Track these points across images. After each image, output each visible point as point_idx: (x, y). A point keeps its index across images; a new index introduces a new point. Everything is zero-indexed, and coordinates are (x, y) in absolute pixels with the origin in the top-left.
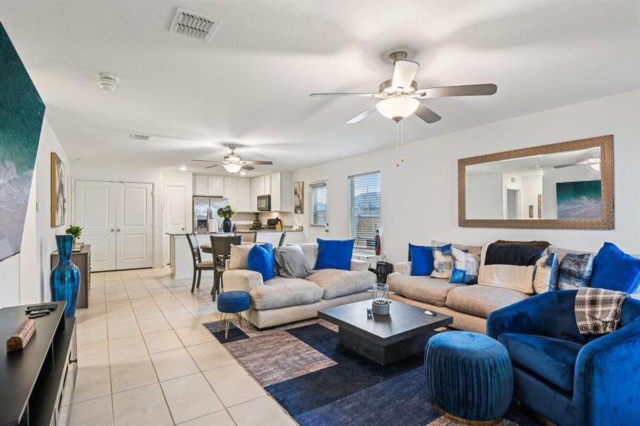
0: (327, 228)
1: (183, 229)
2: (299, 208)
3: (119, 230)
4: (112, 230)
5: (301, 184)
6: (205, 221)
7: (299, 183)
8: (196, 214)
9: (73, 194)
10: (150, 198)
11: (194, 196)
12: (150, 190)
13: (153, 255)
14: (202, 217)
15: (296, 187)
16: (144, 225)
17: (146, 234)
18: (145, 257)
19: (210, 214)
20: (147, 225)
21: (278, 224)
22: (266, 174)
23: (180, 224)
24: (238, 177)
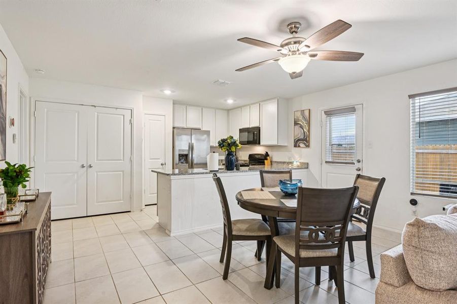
0: (357, 165)
1: (162, 165)
2: (303, 141)
3: (90, 166)
4: (83, 166)
5: (307, 113)
6: (186, 156)
7: (303, 111)
8: (177, 148)
9: (33, 118)
10: (128, 126)
11: (173, 128)
12: (128, 118)
13: (131, 195)
14: (183, 150)
15: (297, 117)
16: (121, 160)
17: (123, 171)
18: (122, 199)
19: (191, 148)
20: (124, 160)
21: (267, 159)
22: (252, 104)
23: (159, 159)
24: (216, 108)
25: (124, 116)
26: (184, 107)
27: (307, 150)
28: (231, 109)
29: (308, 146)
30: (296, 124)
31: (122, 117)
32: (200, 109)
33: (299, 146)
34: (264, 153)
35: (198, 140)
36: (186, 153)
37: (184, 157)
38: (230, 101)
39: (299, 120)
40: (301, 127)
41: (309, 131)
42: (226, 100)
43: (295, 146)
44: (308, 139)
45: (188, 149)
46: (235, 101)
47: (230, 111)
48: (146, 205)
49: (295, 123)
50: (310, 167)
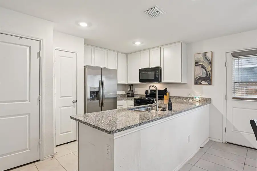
1: (73, 102)
2: (205, 79)
5: (209, 55)
7: (205, 54)
12: (35, 50)
13: (39, 142)
14: (94, 87)
15: (198, 58)
16: (27, 101)
17: (29, 114)
18: (27, 148)
19: (102, 84)
20: (29, 101)
21: (166, 95)
22: (152, 48)
23: (71, 96)
24: (118, 52)
25: (30, 47)
26: (93, 48)
27: (210, 87)
28: (129, 54)
29: (210, 84)
30: (197, 64)
31: (28, 48)
32: (106, 51)
33: (201, 84)
34: (164, 89)
35: (107, 78)
36: (97, 90)
37: (95, 94)
38: (138, 43)
39: (200, 61)
40: (203, 67)
41: (211, 71)
42: (134, 43)
43: (196, 83)
44: (211, 78)
45: (98, 86)
46: (142, 43)
47: (128, 55)
48: (56, 146)
49: (195, 64)
50: (213, 102)
